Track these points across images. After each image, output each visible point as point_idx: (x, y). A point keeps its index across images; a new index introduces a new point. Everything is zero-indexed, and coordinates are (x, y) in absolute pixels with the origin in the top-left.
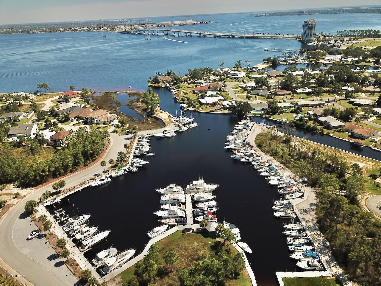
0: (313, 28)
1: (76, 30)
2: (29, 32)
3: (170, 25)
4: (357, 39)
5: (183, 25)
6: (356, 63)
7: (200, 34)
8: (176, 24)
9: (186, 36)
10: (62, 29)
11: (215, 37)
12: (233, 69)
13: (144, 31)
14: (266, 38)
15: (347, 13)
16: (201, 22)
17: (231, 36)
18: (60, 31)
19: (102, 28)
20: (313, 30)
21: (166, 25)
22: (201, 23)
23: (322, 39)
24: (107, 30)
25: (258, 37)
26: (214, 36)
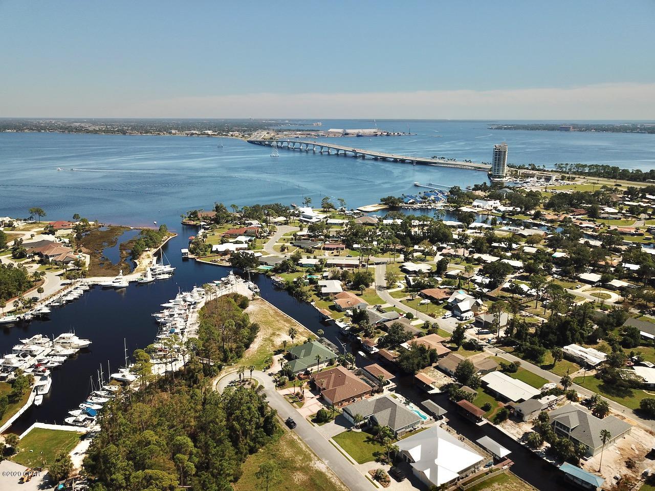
1: (192, 134)
2: (124, 133)
3: (337, 135)
4: (574, 178)
5: (358, 136)
6: (509, 215)
8: (347, 134)
9: (337, 154)
10: (173, 131)
11: (376, 159)
14: (446, 165)
16: (388, 133)
17: (398, 160)
18: (170, 133)
19: (231, 133)
20: (502, 160)
21: (331, 135)
22: (388, 135)
23: (521, 174)
24: (237, 136)
25: (435, 163)
26: (374, 157)
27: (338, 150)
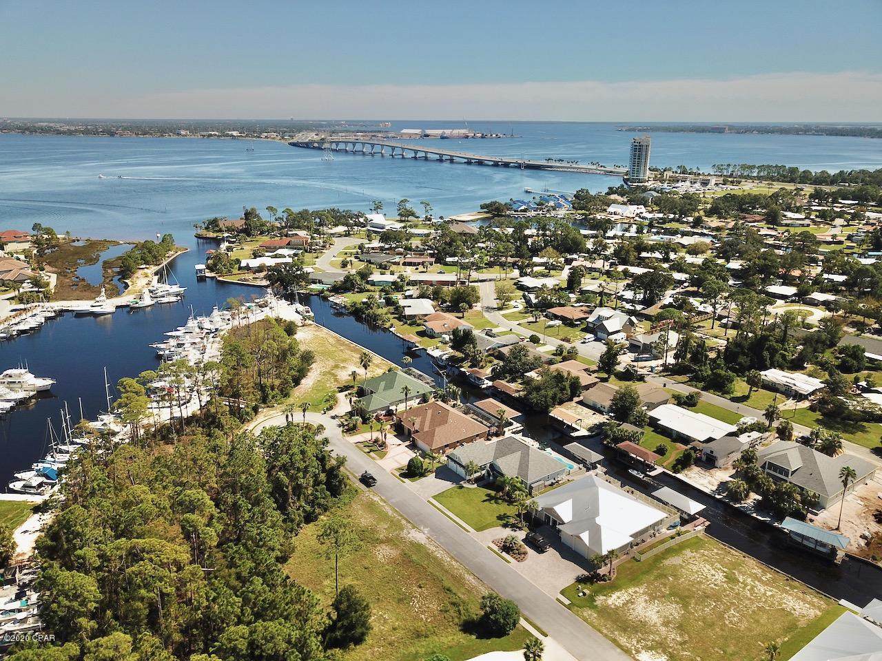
0: (644, 153)
1: (210, 135)
2: (112, 134)
3: (413, 136)
4: (739, 182)
5: (443, 138)
6: (658, 223)
7: (441, 155)
8: (427, 136)
9: (415, 158)
10: (183, 132)
11: (469, 163)
12: (398, 218)
13: (354, 144)
14: (566, 170)
15: (822, 135)
16: (483, 134)
18: (179, 134)
19: (266, 134)
20: (643, 157)
21: (405, 136)
22: (482, 137)
23: (668, 178)
24: (274, 138)
25: (551, 167)
26: (467, 160)
27: (416, 152)
